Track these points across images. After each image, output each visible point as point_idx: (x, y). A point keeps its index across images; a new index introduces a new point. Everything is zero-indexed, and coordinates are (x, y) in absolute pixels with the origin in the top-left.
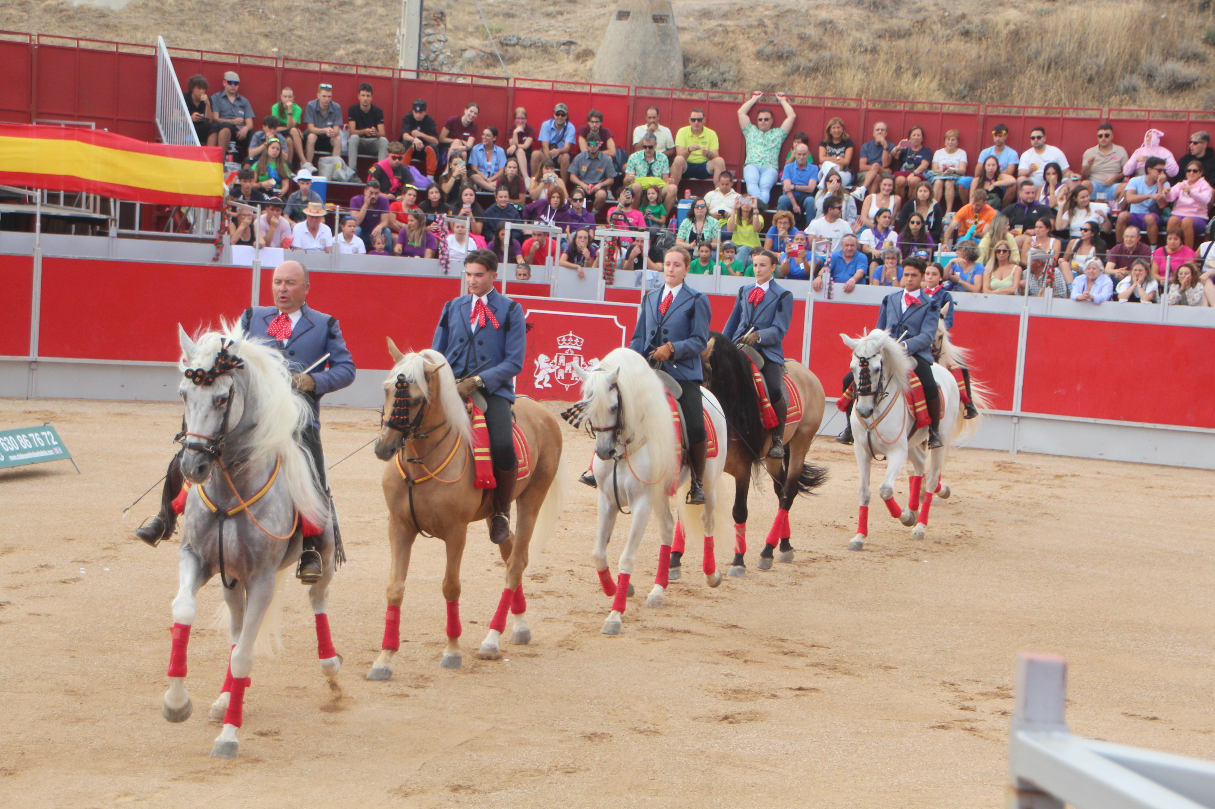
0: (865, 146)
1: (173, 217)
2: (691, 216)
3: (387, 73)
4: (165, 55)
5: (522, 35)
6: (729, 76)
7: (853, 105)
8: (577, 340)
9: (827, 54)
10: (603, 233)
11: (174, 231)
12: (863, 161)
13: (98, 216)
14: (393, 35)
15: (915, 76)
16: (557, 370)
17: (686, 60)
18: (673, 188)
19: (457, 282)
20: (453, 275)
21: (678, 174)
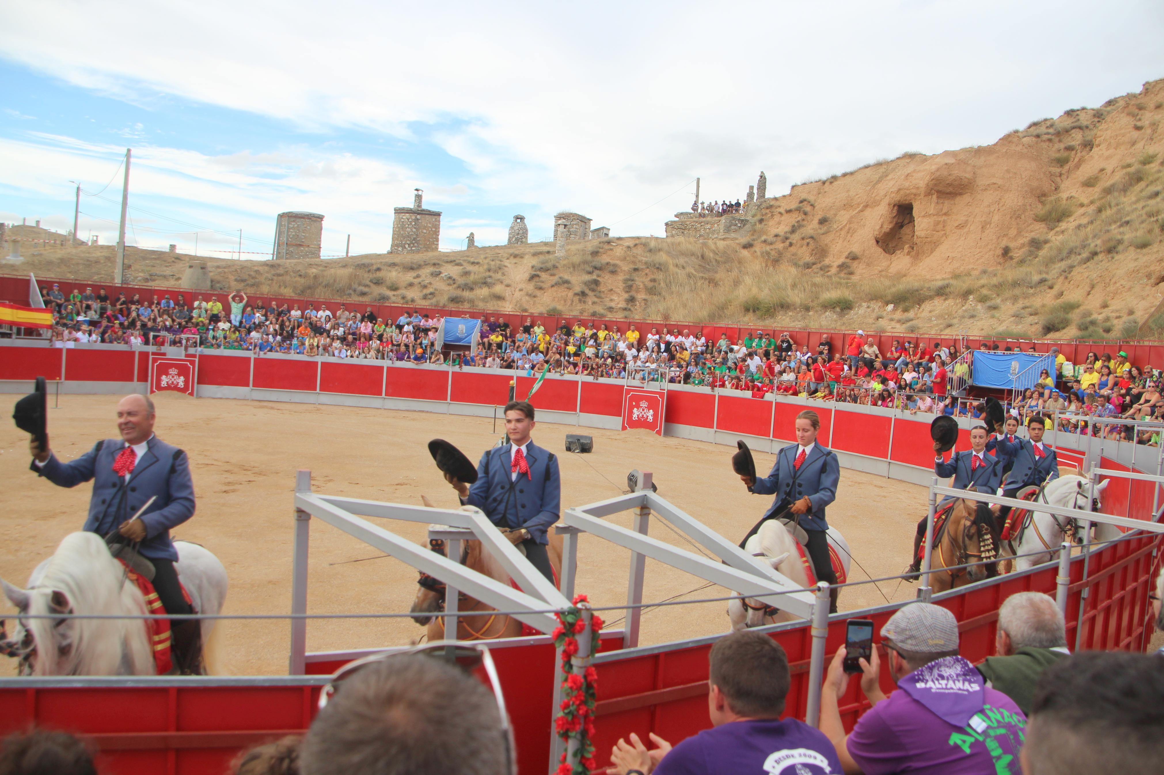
0: (269, 309)
1: (35, 332)
2: (213, 330)
3: (111, 284)
4: (34, 279)
5: (158, 273)
6: (227, 286)
7: (266, 296)
8: (175, 371)
9: (257, 280)
10: (183, 336)
11: (35, 336)
12: (269, 313)
13: (9, 332)
14: (113, 272)
15: (285, 288)
16: (169, 380)
17: (212, 281)
18: (208, 321)
19: (134, 353)
20: (133, 350)
21: (209, 317)
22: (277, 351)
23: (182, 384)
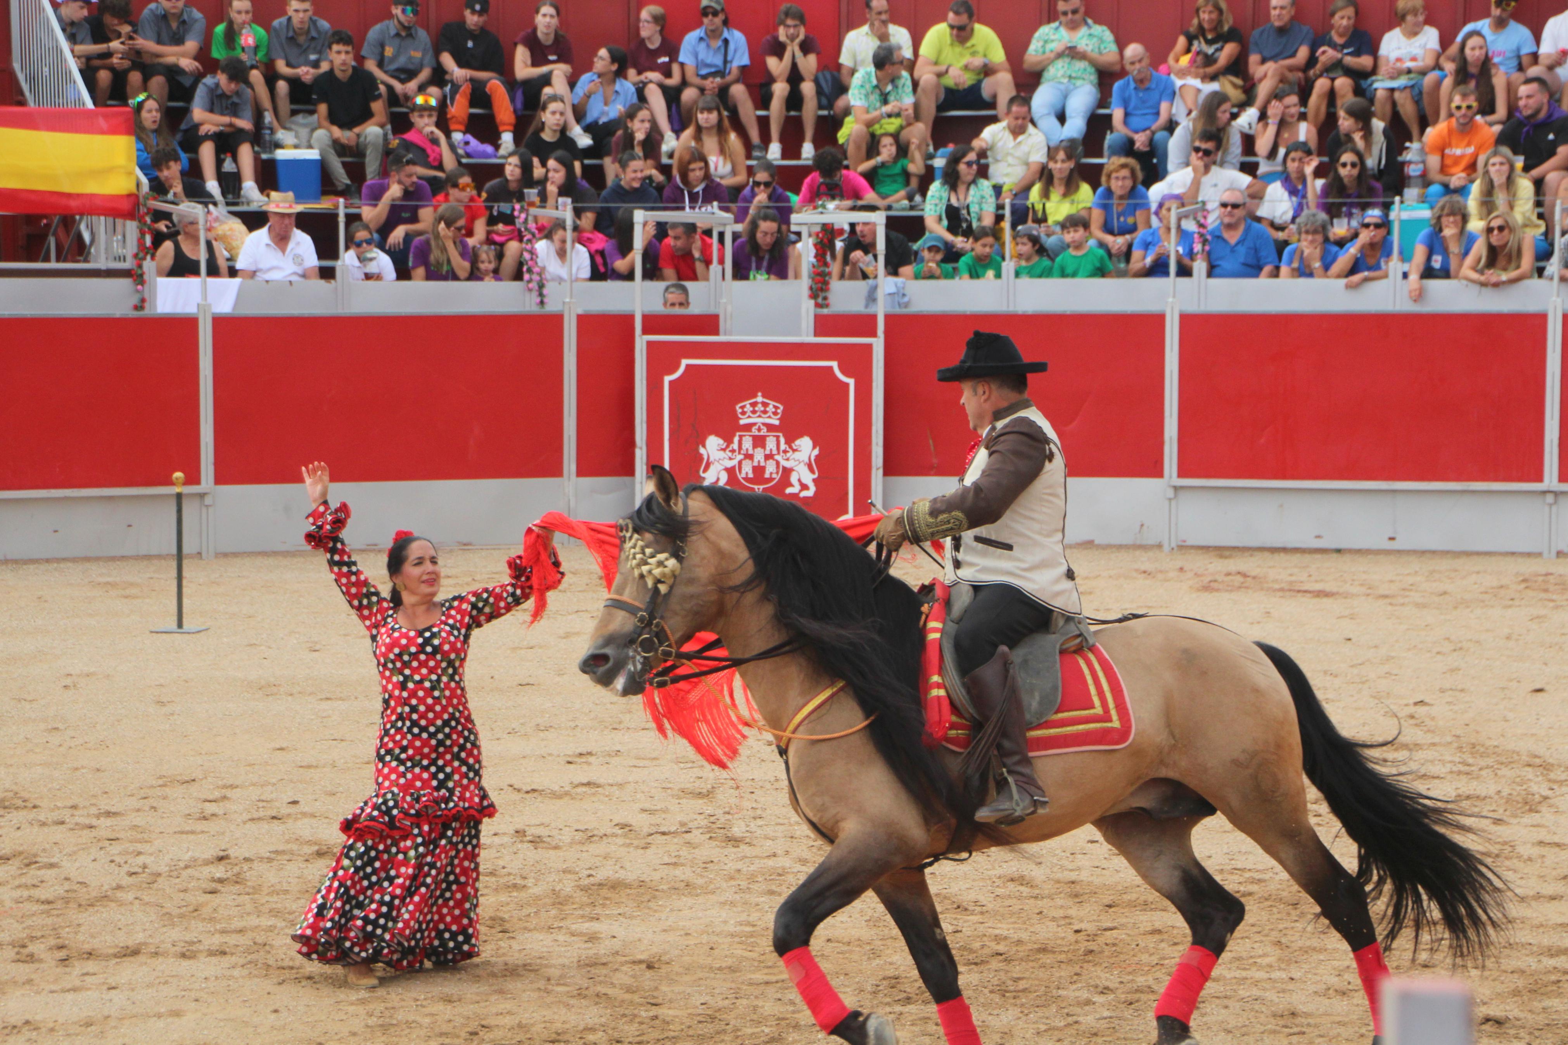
0: (1256, 33)
1: (55, 234)
8: (770, 409)
11: (58, 260)
12: (1254, 58)
16: (740, 463)
19: (556, 320)
20: (551, 307)
21: (929, 109)
22: (1304, 271)
23: (808, 478)
